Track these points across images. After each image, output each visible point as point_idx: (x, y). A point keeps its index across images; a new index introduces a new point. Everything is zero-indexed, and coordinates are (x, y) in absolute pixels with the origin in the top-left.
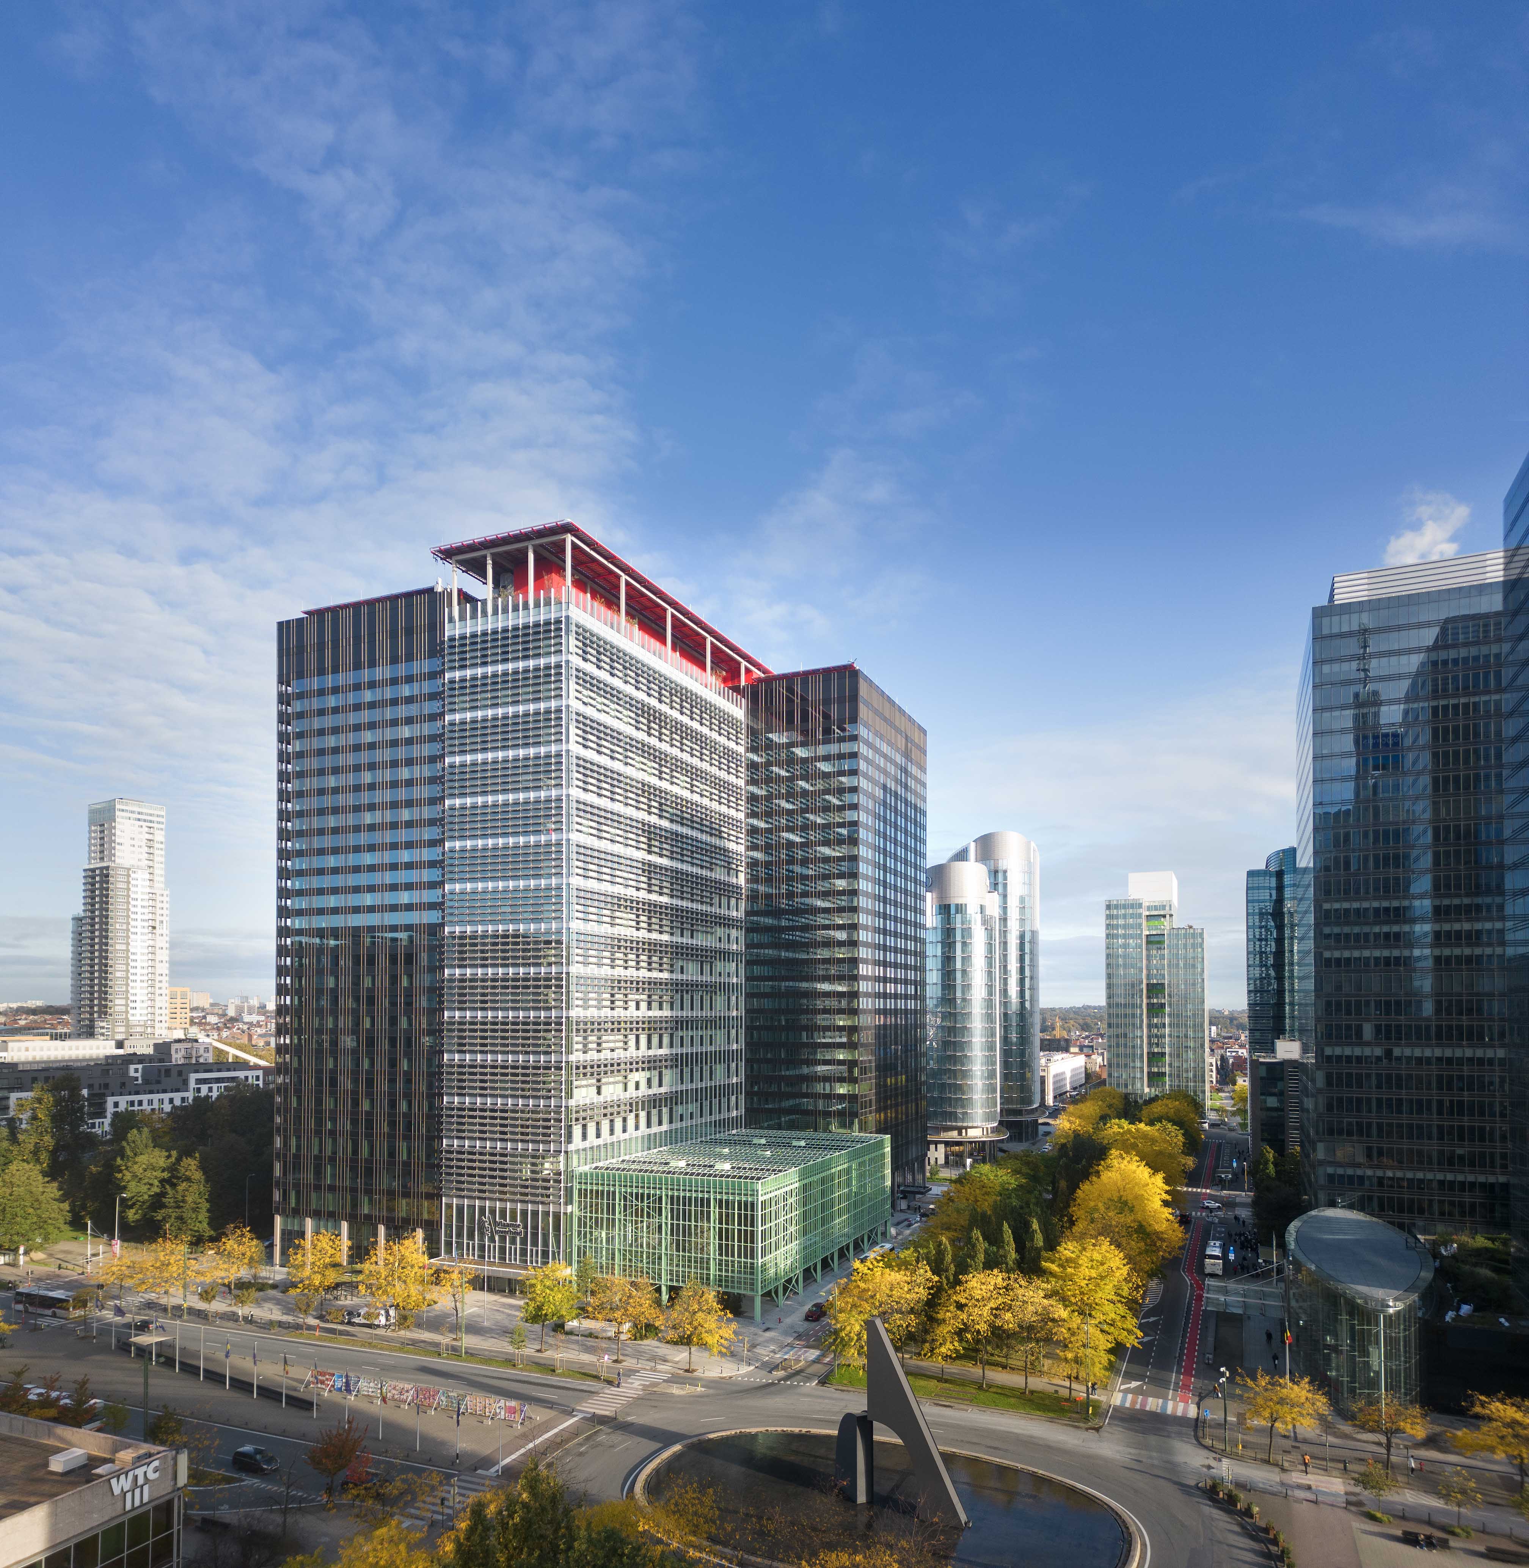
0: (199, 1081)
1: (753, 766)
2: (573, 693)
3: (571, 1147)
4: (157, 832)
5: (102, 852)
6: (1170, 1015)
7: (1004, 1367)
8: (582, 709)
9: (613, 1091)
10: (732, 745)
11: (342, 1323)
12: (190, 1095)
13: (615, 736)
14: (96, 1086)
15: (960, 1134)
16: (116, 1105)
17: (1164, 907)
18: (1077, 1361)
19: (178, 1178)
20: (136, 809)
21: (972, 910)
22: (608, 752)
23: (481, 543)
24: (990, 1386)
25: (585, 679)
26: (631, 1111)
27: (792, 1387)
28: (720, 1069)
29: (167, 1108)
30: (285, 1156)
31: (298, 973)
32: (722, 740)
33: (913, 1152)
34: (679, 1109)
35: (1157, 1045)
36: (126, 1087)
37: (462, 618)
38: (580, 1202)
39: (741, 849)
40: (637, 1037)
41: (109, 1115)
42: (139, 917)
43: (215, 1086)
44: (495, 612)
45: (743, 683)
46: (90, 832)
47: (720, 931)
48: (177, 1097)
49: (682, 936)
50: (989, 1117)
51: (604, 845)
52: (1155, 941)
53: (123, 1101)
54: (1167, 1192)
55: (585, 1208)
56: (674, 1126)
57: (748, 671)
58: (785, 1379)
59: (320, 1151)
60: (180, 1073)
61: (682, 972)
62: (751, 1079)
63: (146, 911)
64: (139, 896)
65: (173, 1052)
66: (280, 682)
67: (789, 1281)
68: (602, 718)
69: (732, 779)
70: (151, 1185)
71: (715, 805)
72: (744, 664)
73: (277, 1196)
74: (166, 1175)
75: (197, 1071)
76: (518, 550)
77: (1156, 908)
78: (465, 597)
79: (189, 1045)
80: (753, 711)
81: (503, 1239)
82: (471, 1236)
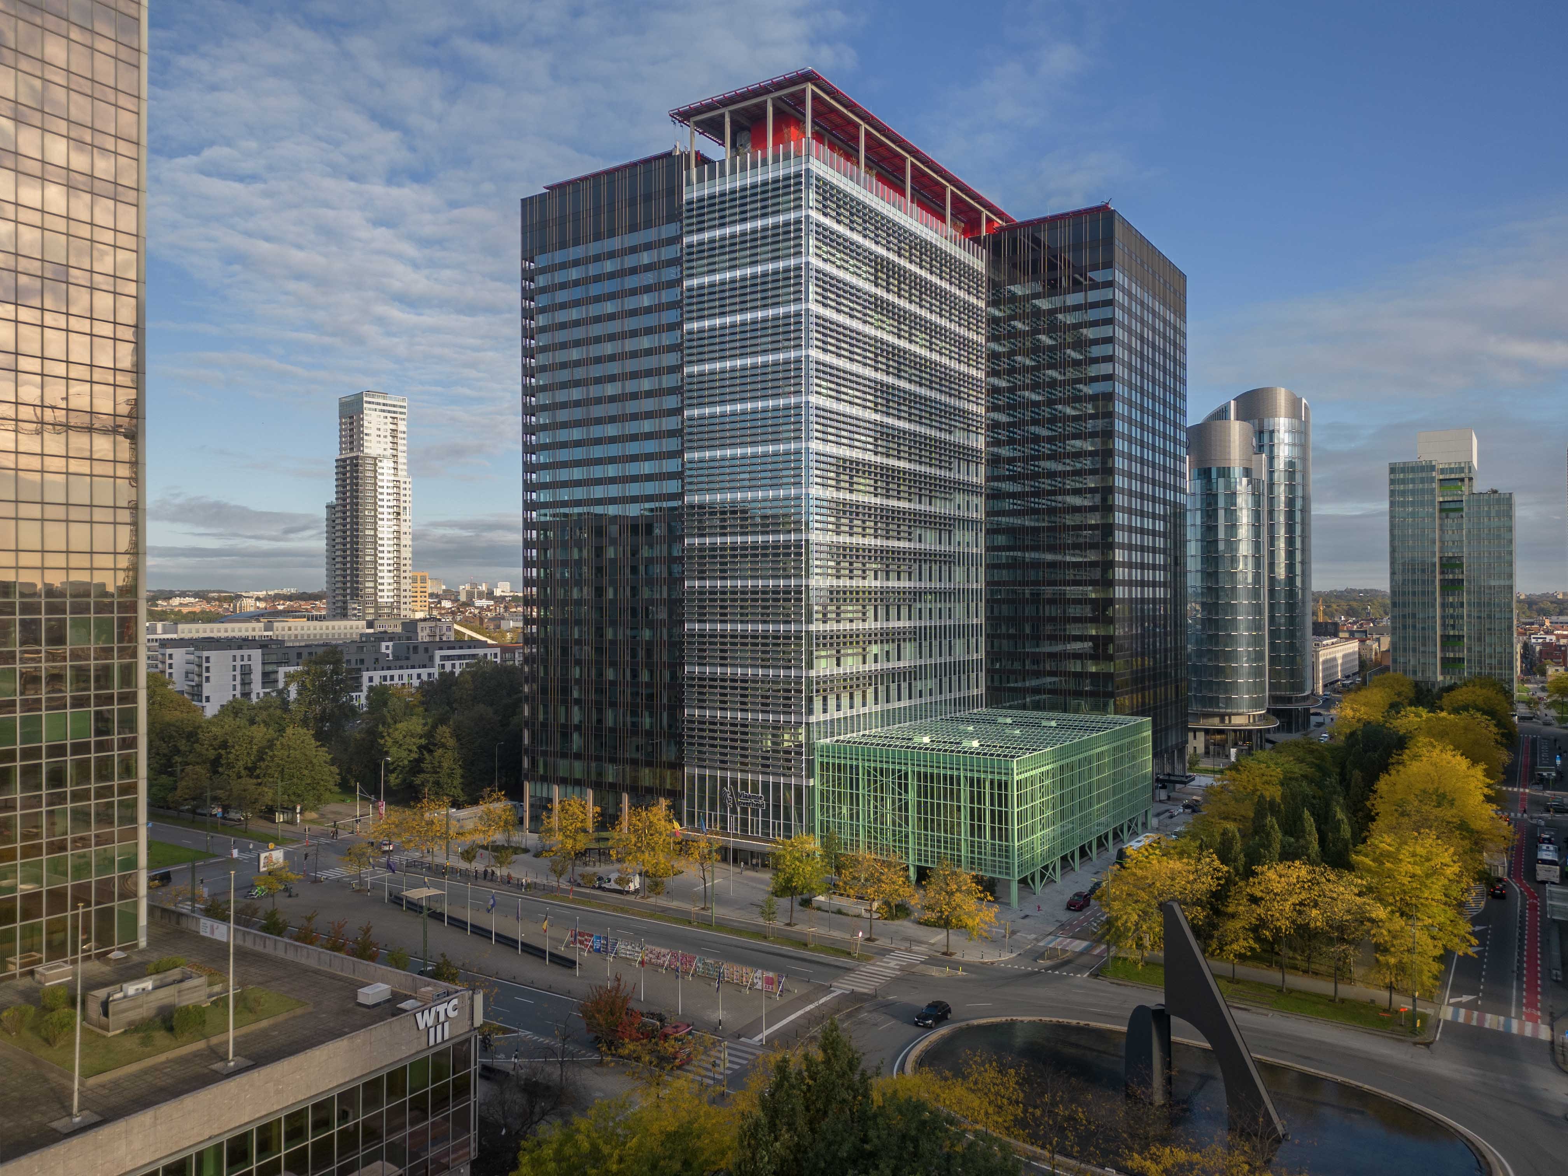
0: (444, 658)
1: (993, 321)
2: (812, 250)
3: (813, 719)
4: (400, 422)
5: (351, 443)
6: (1469, 593)
7: (1306, 972)
8: (821, 265)
9: (851, 664)
10: (973, 300)
11: (594, 888)
12: (436, 671)
13: (854, 292)
14: (353, 662)
15: (1222, 721)
16: (371, 679)
17: (1462, 470)
19: (435, 745)
20: (381, 401)
21: (1237, 472)
22: (847, 310)
23: (718, 102)
24: (1290, 991)
25: (826, 236)
26: (870, 685)
27: (1060, 977)
28: (959, 645)
29: (416, 682)
30: (533, 724)
31: (543, 546)
32: (961, 294)
33: (1173, 739)
34: (918, 685)
35: (1453, 627)
36: (379, 663)
37: (701, 180)
38: (822, 775)
39: (982, 410)
40: (876, 607)
41: (365, 689)
42: (385, 503)
43: (457, 663)
44: (733, 171)
45: (984, 233)
46: (341, 424)
47: (959, 498)
48: (424, 672)
49: (920, 502)
50: (1256, 704)
51: (843, 407)
52: (1449, 509)
53: (377, 675)
54: (1489, 786)
55: (828, 782)
56: (913, 702)
57: (989, 221)
58: (1054, 968)
59: (567, 720)
60: (426, 650)
61: (920, 541)
62: (993, 655)
63: (391, 497)
64: (385, 484)
65: (419, 630)
66: (524, 259)
67: (1046, 868)
68: (841, 274)
69: (973, 336)
70: (410, 751)
71: (954, 365)
72: (985, 212)
73: (526, 763)
74: (423, 741)
75: (441, 649)
76: (755, 105)
77: (1452, 470)
78: (702, 160)
79: (433, 624)
80: (994, 263)
81: (744, 811)
82: (713, 808)
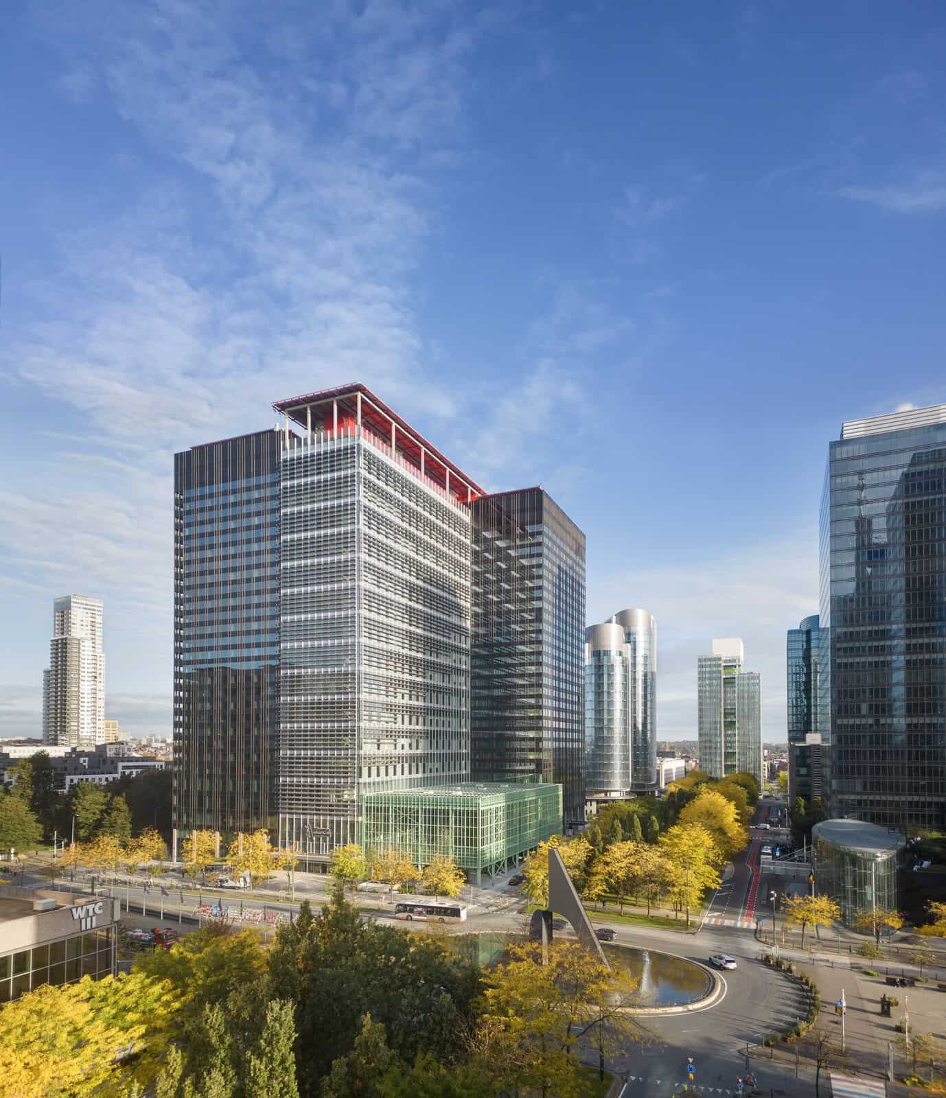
0: (124, 767)
1: (475, 552)
3: (361, 780)
4: (97, 617)
5: (62, 629)
7: (634, 905)
9: (387, 749)
10: (463, 538)
11: (217, 887)
12: (118, 776)
14: (59, 769)
16: (72, 780)
18: (680, 893)
20: (85, 602)
21: (614, 654)
24: (625, 914)
26: (399, 763)
27: (499, 915)
29: (104, 783)
30: (180, 792)
34: (429, 764)
36: (78, 770)
37: (292, 447)
38: (367, 815)
39: (468, 605)
40: (403, 716)
41: (67, 787)
42: (86, 670)
43: (134, 771)
45: (469, 500)
46: (55, 617)
47: (455, 656)
48: (110, 777)
49: (431, 656)
53: (76, 778)
55: (370, 819)
57: (472, 493)
58: (496, 911)
59: (202, 788)
60: (112, 762)
61: (431, 678)
63: (91, 666)
64: (86, 657)
65: (108, 750)
66: (176, 492)
67: (499, 863)
69: (463, 560)
71: (451, 575)
72: (470, 488)
73: (175, 817)
75: (122, 761)
78: (293, 436)
79: (118, 746)
80: (476, 517)
81: (318, 840)
82: (298, 839)
